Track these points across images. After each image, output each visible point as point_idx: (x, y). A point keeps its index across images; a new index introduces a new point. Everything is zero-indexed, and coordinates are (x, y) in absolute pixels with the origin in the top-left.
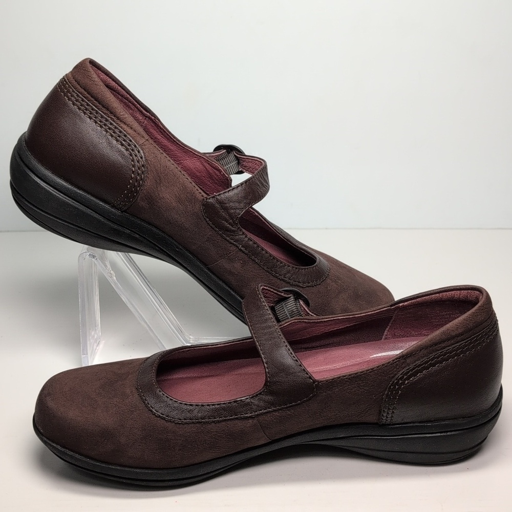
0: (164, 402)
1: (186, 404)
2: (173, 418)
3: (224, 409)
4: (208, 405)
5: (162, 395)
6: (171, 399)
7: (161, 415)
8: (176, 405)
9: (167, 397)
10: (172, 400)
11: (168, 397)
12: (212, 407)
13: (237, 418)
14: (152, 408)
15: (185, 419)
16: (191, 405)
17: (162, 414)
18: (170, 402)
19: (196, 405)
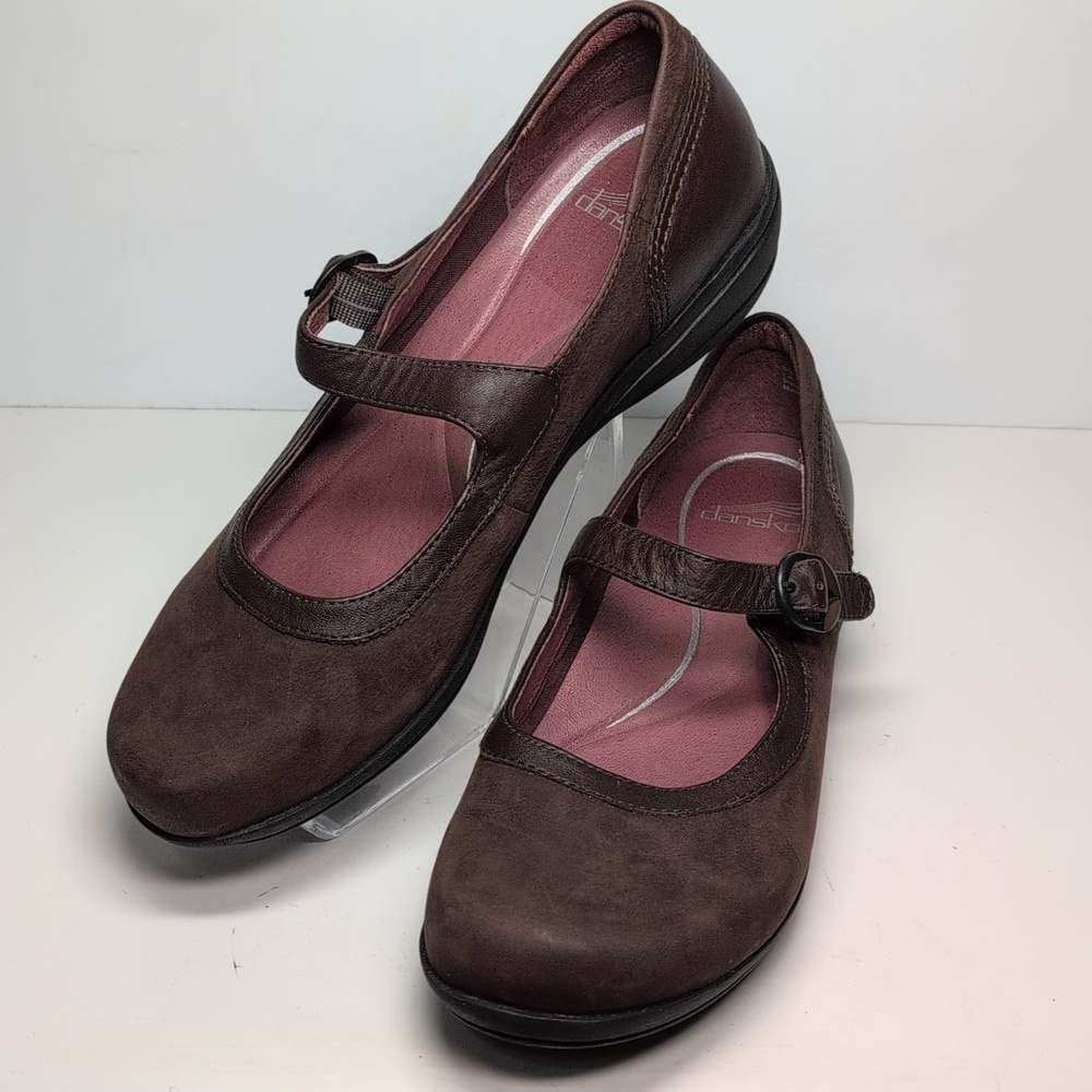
0: (354, 612)
1: (390, 584)
2: (391, 621)
3: (449, 538)
4: (423, 554)
5: (342, 606)
6: (361, 599)
7: (371, 634)
8: (376, 599)
9: (351, 601)
10: (363, 598)
11: (354, 601)
12: (430, 551)
13: (480, 531)
14: (347, 637)
15: (410, 606)
16: (398, 579)
17: (370, 632)
18: (365, 603)
19: (407, 571)
